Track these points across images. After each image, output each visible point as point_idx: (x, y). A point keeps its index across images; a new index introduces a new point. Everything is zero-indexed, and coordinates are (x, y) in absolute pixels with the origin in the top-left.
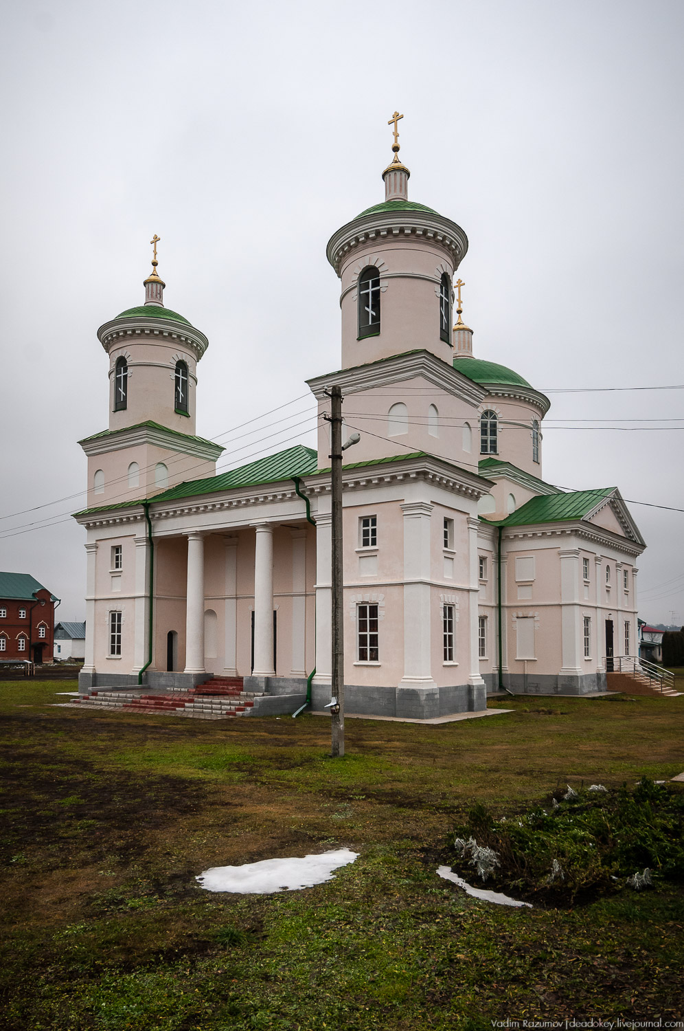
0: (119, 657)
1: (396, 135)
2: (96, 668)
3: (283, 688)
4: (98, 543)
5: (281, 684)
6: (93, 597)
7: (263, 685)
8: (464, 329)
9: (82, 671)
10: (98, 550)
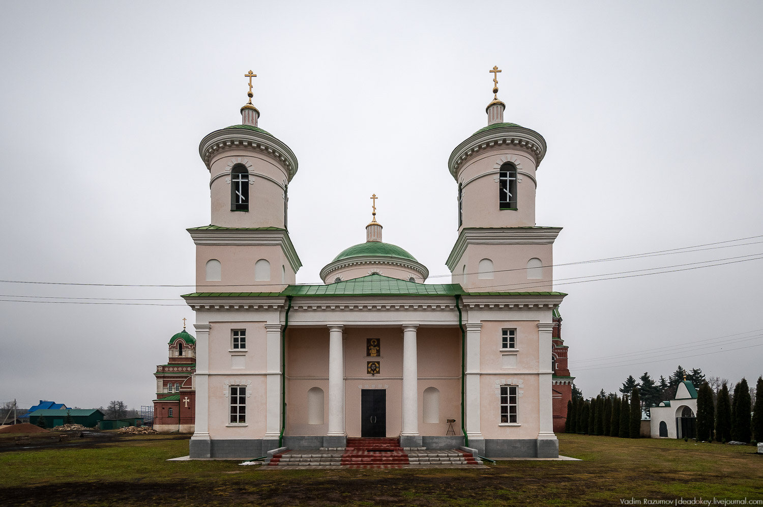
0: (243, 424)
1: (496, 82)
2: (211, 435)
3: (436, 443)
4: (211, 324)
5: (435, 440)
6: (207, 372)
7: (421, 442)
8: (377, 225)
9: (193, 438)
10: (211, 331)
